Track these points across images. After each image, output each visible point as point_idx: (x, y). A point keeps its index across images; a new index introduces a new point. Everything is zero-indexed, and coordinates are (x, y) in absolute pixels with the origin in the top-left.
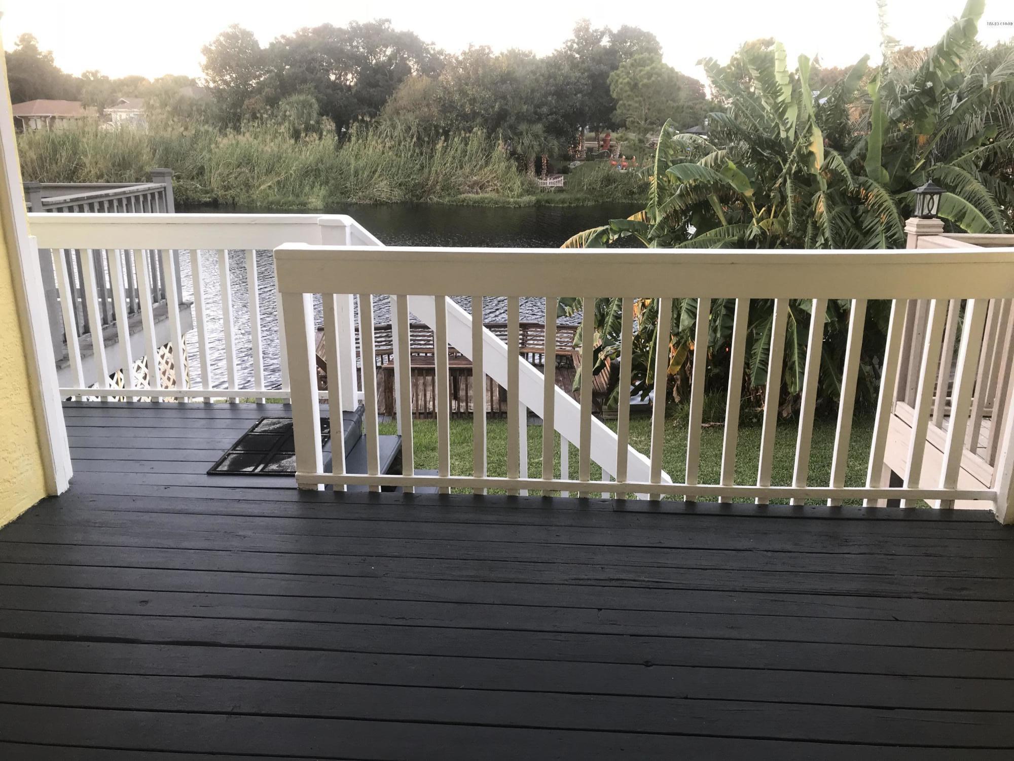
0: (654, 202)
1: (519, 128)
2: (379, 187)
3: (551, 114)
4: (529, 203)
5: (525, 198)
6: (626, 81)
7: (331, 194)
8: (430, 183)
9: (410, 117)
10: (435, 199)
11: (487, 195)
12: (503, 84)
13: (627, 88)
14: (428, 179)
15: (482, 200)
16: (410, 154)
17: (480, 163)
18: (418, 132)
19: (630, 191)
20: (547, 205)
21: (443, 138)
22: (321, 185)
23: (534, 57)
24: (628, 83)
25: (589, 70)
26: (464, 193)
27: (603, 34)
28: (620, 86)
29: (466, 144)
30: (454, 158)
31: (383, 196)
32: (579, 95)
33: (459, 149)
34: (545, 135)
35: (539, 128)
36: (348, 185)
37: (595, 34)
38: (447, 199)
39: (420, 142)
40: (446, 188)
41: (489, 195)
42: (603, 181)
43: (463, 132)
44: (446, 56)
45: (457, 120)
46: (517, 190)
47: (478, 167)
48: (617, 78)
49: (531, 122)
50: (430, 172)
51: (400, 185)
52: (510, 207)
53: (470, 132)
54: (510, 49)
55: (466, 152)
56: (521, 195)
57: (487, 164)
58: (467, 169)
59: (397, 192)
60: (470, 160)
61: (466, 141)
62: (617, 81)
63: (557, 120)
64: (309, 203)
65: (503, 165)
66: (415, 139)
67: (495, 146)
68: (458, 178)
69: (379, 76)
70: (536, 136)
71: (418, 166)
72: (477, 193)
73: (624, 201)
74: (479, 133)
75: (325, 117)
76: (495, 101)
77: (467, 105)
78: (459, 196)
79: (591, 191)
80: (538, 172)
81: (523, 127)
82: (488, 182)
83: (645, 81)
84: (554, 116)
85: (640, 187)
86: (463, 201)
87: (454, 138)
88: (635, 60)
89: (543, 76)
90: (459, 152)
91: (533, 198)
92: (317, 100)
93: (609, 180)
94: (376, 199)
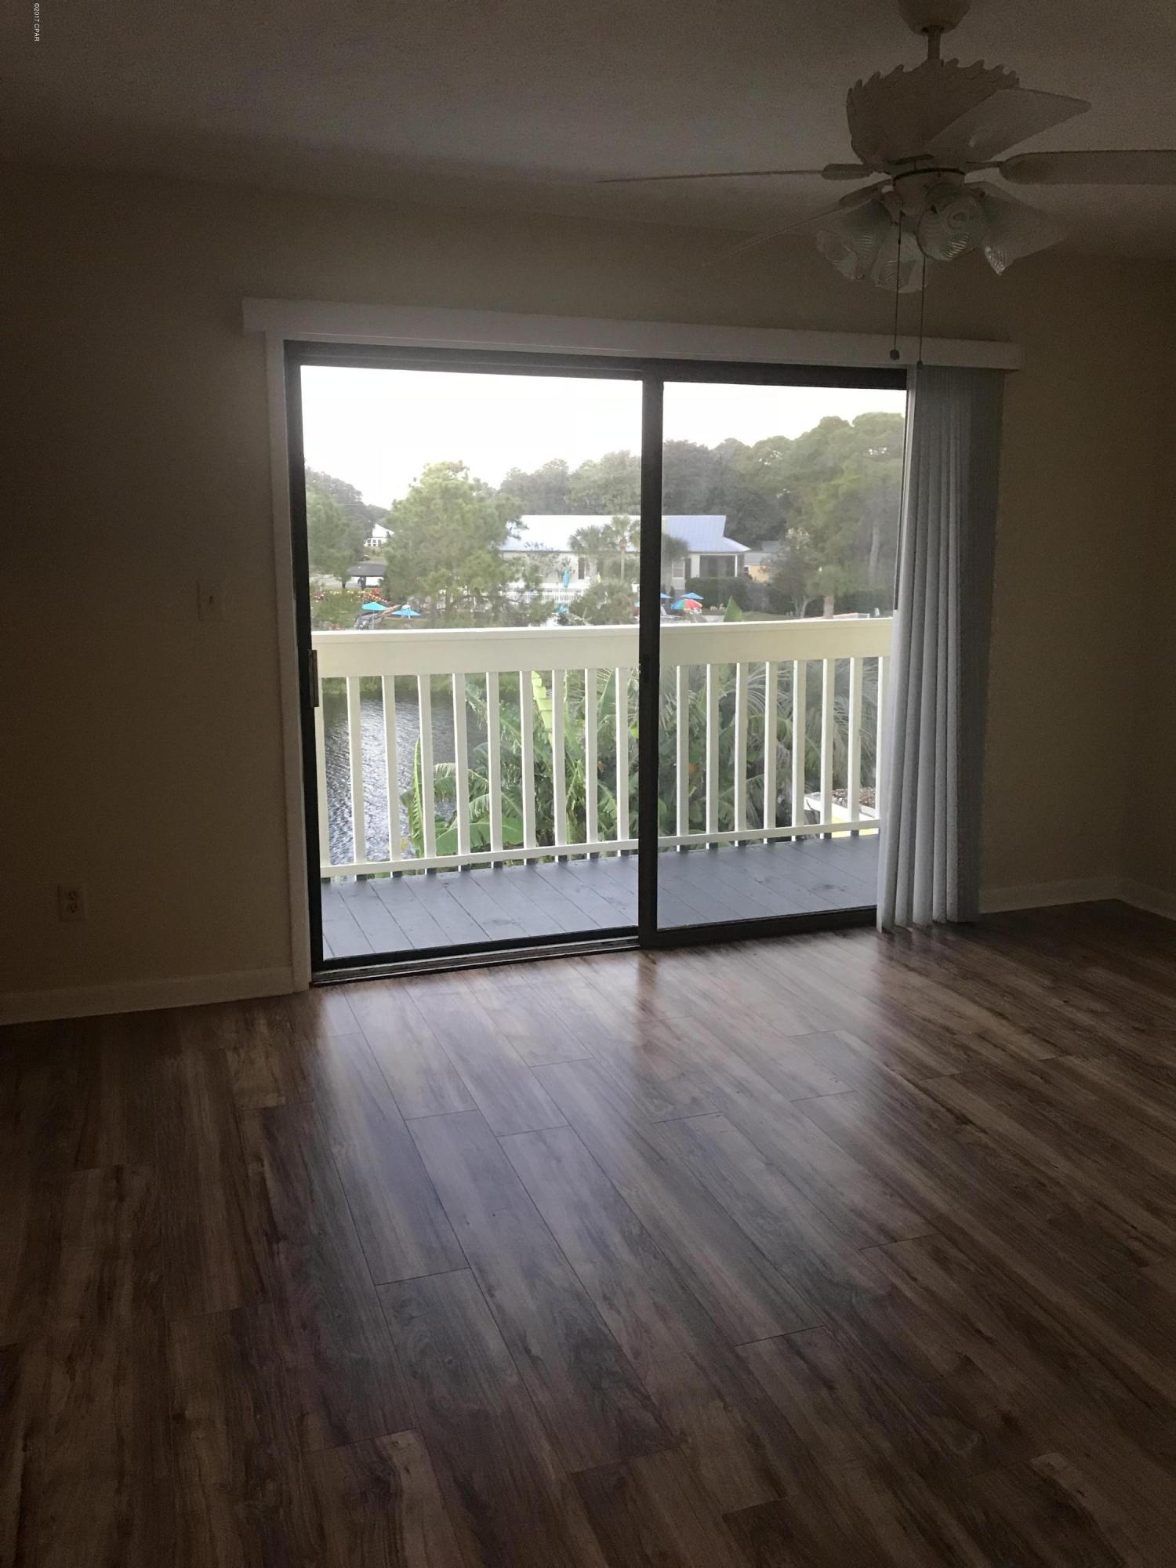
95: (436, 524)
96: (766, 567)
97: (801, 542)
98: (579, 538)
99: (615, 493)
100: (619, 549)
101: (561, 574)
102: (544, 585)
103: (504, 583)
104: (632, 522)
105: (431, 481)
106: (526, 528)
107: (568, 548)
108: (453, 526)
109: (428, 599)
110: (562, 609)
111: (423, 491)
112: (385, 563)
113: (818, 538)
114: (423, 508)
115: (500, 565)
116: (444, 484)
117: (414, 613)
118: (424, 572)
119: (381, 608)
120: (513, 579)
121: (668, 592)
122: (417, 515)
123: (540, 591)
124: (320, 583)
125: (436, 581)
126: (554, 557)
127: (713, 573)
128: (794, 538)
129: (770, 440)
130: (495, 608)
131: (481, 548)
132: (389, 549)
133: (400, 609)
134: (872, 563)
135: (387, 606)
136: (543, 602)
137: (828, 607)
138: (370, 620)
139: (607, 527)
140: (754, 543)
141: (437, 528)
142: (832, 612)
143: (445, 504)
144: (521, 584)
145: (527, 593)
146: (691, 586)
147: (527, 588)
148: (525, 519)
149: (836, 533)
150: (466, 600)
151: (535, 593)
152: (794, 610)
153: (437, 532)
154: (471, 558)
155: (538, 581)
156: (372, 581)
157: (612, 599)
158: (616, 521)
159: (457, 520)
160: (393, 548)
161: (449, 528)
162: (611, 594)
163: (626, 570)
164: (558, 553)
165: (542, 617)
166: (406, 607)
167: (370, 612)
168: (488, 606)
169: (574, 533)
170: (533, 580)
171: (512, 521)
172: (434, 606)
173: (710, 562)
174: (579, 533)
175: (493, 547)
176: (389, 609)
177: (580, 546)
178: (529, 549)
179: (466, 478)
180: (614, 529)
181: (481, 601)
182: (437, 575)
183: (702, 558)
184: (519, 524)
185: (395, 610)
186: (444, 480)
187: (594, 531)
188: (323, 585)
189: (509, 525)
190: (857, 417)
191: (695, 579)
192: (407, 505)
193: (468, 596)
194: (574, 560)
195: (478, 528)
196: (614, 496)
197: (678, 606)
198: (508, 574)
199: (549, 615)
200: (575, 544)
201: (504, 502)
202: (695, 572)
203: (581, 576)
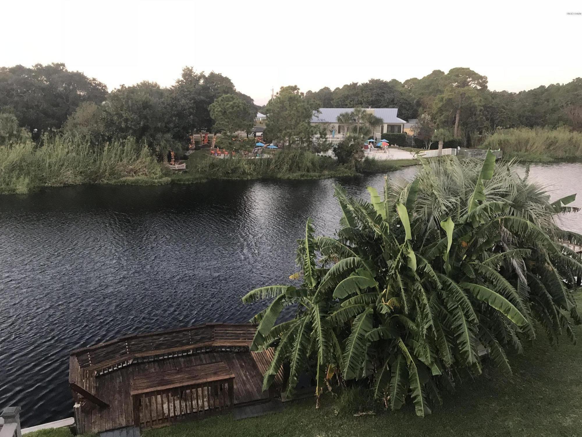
0: (309, 273)
1: (157, 136)
2: (66, 175)
3: (176, 127)
4: (167, 182)
5: (164, 179)
6: (220, 109)
7: (32, 181)
8: (101, 171)
9: (85, 130)
10: (106, 181)
11: (139, 178)
12: (144, 109)
13: (220, 114)
14: (99, 168)
15: (137, 181)
16: (86, 153)
17: (133, 158)
18: (91, 139)
19: (227, 172)
20: (179, 182)
21: (108, 143)
22: (25, 175)
23: (159, 87)
24: (221, 111)
25: (194, 99)
26: (124, 177)
27: (200, 78)
28: (216, 113)
29: (124, 146)
30: (116, 154)
31: (70, 180)
32: (191, 117)
33: (119, 149)
34: (173, 140)
35: (169, 136)
36: (44, 174)
37: (195, 78)
38: (113, 181)
39: (93, 145)
40: (112, 174)
41: (141, 177)
42: (210, 166)
43: (121, 139)
44: (103, 87)
45: (116, 131)
46: (159, 174)
47: (132, 160)
48: (213, 108)
49: (164, 133)
50: (100, 163)
51: (81, 173)
52: (155, 186)
53: (125, 139)
54: (142, 82)
55: (124, 151)
56: (161, 177)
57: (138, 157)
58: (125, 161)
59: (79, 178)
60: (127, 156)
61: (123, 144)
62: (214, 110)
63: (179, 131)
64: (18, 189)
65: (149, 159)
66: (89, 144)
67: (142, 147)
68: (119, 168)
69: (59, 100)
70: (167, 141)
71: (92, 161)
72: (133, 176)
73: (224, 178)
74: (131, 139)
75: (23, 128)
76: (140, 121)
77: (123, 123)
78: (121, 179)
79: (203, 172)
80: (169, 160)
81: (159, 135)
82: (140, 169)
83: (231, 110)
84: (177, 129)
85: (232, 170)
86: (124, 182)
87: (115, 142)
88: (223, 98)
89: (169, 105)
90: (119, 151)
91: (170, 179)
92: (16, 116)
93: (213, 165)
94: (65, 183)
95: (286, 111)
96: (413, 129)
97: (427, 120)
98: (341, 117)
100: (357, 121)
101: (331, 131)
102: (328, 136)
103: (312, 135)
104: (362, 111)
105: (284, 94)
106: (321, 113)
107: (336, 121)
108: (293, 112)
109: (282, 142)
110: (335, 146)
111: (281, 98)
112: (265, 127)
113: (433, 118)
114: (281, 105)
115: (311, 128)
116: (289, 96)
117: (275, 147)
118: (280, 131)
119: (263, 145)
120: (316, 133)
121: (374, 139)
123: (326, 138)
124: (240, 135)
125: (285, 135)
126: (329, 125)
127: (392, 131)
128: (425, 118)
129: (411, 79)
130: (308, 145)
131: (304, 121)
132: (267, 121)
133: (269, 145)
134: (456, 129)
135: (265, 144)
136: (328, 143)
137: (440, 146)
138: (258, 150)
139: (352, 113)
140: (407, 119)
141: (287, 113)
142: (442, 148)
143: (290, 103)
144: (318, 135)
145: (321, 139)
146: (383, 137)
147: (321, 137)
148: (321, 110)
149: (441, 116)
151: (324, 139)
152: (425, 147)
153: (287, 114)
154: (300, 125)
155: (325, 135)
156: (258, 134)
157: (355, 142)
158: (356, 110)
159: (294, 110)
160: (269, 121)
161: (291, 113)
162: (354, 140)
163: (359, 130)
164: (331, 123)
165: (327, 149)
166: (271, 144)
167: (258, 147)
168: (305, 145)
169: (339, 115)
170: (323, 134)
171: (316, 110)
172: (283, 144)
173: (391, 127)
174: (341, 115)
175: (308, 121)
176: (265, 145)
177: (341, 120)
178: (319, 122)
179: (298, 92)
180: (355, 113)
181: (303, 142)
182: (286, 132)
183: (388, 125)
184: (318, 111)
185: (268, 146)
186: (289, 94)
187: (347, 114)
188: (241, 136)
189: (314, 112)
190: (451, 70)
191: (385, 134)
193: (298, 141)
194: (337, 126)
195: (303, 113)
196: (351, 101)
197: (379, 145)
198: (314, 132)
199: (330, 148)
200: (339, 119)
201: (313, 103)
202: (385, 131)
203: (339, 132)
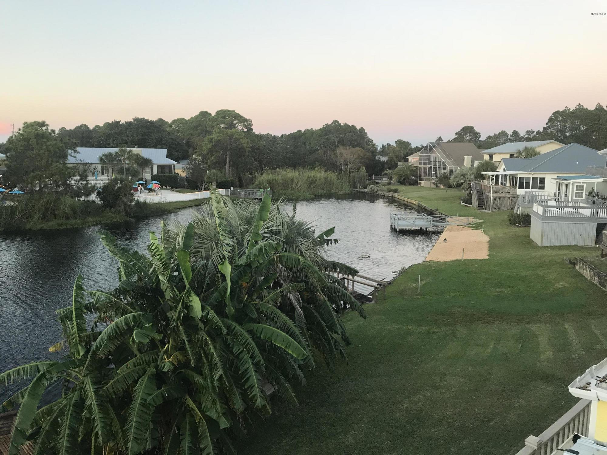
95: (32, 150)
96: (185, 170)
97: (199, 160)
98: (103, 157)
99: (114, 139)
100: (123, 162)
101: (93, 173)
102: (89, 178)
103: (70, 177)
104: (128, 151)
105: (29, 130)
106: (79, 153)
107: (98, 162)
108: (41, 152)
109: (29, 186)
110: (99, 189)
111: (25, 135)
113: (204, 159)
114: (26, 143)
115: (67, 170)
116: (36, 132)
117: (21, 192)
118: (27, 173)
120: (74, 176)
121: (144, 181)
122: (21, 146)
123: (87, 181)
125: (34, 177)
126: (90, 166)
127: (163, 172)
128: (196, 159)
129: (178, 119)
130: (65, 189)
131: (57, 162)
132: (7, 162)
133: (12, 190)
135: (6, 189)
136: (90, 185)
139: (117, 153)
140: (177, 160)
141: (34, 152)
142: (215, 188)
143: (37, 141)
144: (78, 178)
145: (81, 182)
146: (154, 178)
147: (81, 179)
148: (78, 149)
149: (211, 157)
150: (50, 186)
151: (85, 182)
153: (34, 154)
154: (52, 166)
155: (86, 176)
157: (122, 184)
158: (121, 150)
159: (44, 149)
162: (121, 182)
163: (126, 171)
164: (91, 164)
165: (89, 193)
166: (15, 189)
168: (61, 188)
169: (101, 155)
170: (84, 177)
171: (72, 150)
172: (32, 188)
173: (161, 168)
174: (103, 155)
175: (63, 162)
176: (7, 191)
178: (77, 162)
179: (47, 129)
180: (120, 154)
181: (58, 186)
182: (34, 174)
183: (158, 166)
184: (75, 151)
185: (10, 191)
186: (36, 130)
187: (110, 154)
189: (70, 151)
190: (218, 111)
191: (155, 175)
192: (17, 142)
193: (51, 184)
194: (99, 167)
195: (55, 152)
198: (72, 174)
199: (93, 192)
200: (101, 160)
201: (67, 141)
202: (155, 172)
203: (103, 174)
